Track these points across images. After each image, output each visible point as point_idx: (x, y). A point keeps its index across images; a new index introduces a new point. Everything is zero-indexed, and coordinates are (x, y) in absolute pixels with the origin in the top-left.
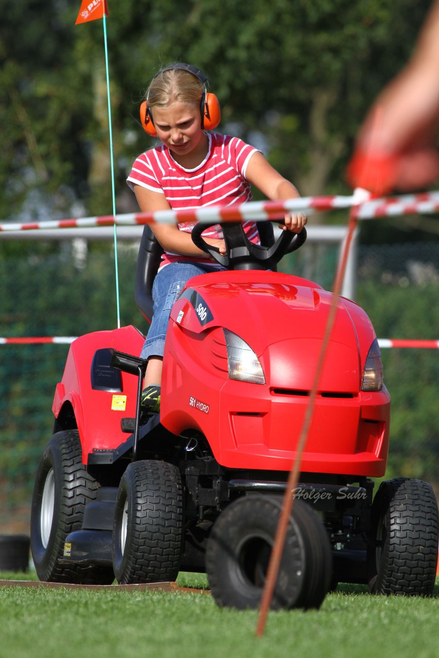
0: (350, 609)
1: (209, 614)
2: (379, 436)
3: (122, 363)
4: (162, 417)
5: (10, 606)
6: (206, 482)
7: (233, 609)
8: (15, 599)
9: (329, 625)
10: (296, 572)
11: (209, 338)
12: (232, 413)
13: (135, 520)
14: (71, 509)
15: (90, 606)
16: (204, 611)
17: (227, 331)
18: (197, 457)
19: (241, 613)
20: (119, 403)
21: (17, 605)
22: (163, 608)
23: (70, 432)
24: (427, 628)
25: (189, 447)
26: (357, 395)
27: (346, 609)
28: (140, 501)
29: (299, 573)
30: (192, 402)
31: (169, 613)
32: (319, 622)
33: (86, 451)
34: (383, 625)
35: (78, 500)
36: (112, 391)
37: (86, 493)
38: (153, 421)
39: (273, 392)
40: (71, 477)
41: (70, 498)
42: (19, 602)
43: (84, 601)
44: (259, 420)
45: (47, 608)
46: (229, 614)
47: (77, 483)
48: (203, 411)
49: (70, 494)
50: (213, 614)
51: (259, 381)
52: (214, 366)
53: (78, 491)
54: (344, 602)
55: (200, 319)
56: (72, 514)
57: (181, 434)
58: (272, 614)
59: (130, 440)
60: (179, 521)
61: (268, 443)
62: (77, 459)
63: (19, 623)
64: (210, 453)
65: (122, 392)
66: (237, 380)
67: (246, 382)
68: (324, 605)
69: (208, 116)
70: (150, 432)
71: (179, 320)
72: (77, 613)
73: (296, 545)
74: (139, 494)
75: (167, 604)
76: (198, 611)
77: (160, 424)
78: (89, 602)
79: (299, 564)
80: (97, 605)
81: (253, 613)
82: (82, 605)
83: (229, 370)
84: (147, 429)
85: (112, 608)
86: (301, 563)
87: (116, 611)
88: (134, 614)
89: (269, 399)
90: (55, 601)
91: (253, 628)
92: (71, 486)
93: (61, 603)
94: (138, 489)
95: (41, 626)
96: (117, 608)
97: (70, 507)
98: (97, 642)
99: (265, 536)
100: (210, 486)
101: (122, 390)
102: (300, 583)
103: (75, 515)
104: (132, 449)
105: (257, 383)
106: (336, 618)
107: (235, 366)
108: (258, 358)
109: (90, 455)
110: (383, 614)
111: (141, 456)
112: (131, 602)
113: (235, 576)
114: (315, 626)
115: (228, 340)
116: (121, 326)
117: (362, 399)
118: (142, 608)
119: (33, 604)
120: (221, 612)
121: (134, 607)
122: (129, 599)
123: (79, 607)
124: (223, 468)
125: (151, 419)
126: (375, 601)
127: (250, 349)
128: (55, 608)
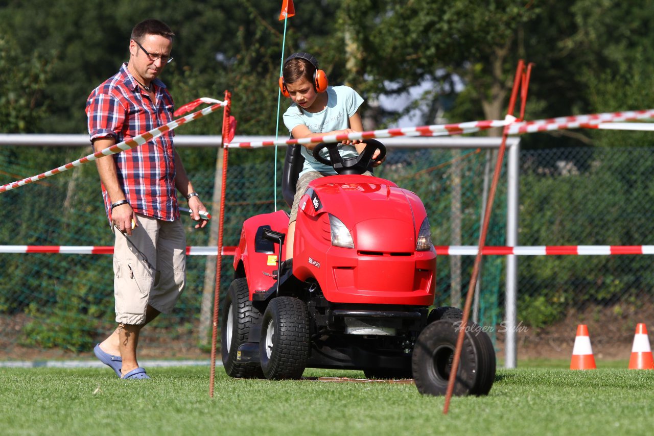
0: (508, 394)
1: (414, 399)
2: (429, 279)
3: (269, 236)
4: (294, 270)
5: (283, 394)
6: (322, 310)
7: (430, 395)
8: (286, 389)
9: (492, 405)
10: (472, 370)
11: (320, 219)
12: (334, 268)
13: (280, 333)
14: (243, 325)
15: (335, 394)
16: (411, 396)
17: (331, 215)
18: (317, 295)
19: (435, 398)
20: (272, 260)
21: (287, 393)
22: (384, 395)
23: (242, 279)
24: (558, 407)
25: (312, 289)
26: (413, 254)
27: (505, 394)
28: (282, 321)
29: (474, 371)
30: (310, 261)
31: (387, 398)
32: (486, 404)
33: (252, 291)
34: (530, 405)
35: (247, 319)
36: (269, 253)
37: (252, 315)
38: (289, 273)
39: (359, 253)
40: (242, 305)
41: (243, 318)
42: (289, 391)
43: (332, 390)
44: (350, 271)
45: (307, 395)
46: (427, 398)
47: (246, 309)
48: (317, 267)
49: (242, 316)
50: (416, 399)
51: (350, 246)
52: (324, 238)
53: (247, 314)
54: (504, 390)
55: (315, 207)
56: (244, 329)
57: (306, 280)
58: (455, 399)
59: (275, 285)
60: (307, 334)
61: (358, 286)
62: (246, 295)
63: (287, 405)
64: (322, 293)
65: (274, 253)
66: (336, 246)
67: (343, 247)
68: (491, 391)
69: (318, 86)
70: (287, 280)
71: (303, 208)
72: (326, 399)
73: (471, 352)
74: (281, 317)
75: (387, 392)
76: (407, 397)
77: (293, 275)
78: (335, 391)
79: (474, 365)
80: (340, 393)
81: (443, 398)
82: (330, 393)
83: (332, 240)
84: (285, 277)
85: (350, 395)
86: (475, 365)
87: (352, 397)
88: (364, 399)
89: (357, 258)
90: (313, 390)
91: (442, 408)
92: (242, 310)
93: (317, 391)
94: (280, 314)
95: (302, 407)
96: (354, 395)
97: (242, 324)
98: (337, 418)
99: (451, 347)
100: (324, 313)
101: (274, 252)
102: (475, 377)
103: (245, 329)
104: (276, 291)
105: (349, 248)
106: (497, 400)
107: (335, 237)
108: (350, 231)
109: (254, 294)
110: (529, 398)
111: (281, 294)
112: (363, 391)
113: (432, 374)
114: (483, 406)
115: (331, 220)
116: (277, 210)
117: (417, 256)
118: (370, 395)
119: (298, 392)
120: (422, 397)
121: (365, 394)
122: (362, 389)
123: (328, 394)
124: (329, 302)
125: (288, 271)
126: (526, 389)
127: (344, 226)
128: (313, 395)
